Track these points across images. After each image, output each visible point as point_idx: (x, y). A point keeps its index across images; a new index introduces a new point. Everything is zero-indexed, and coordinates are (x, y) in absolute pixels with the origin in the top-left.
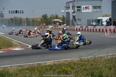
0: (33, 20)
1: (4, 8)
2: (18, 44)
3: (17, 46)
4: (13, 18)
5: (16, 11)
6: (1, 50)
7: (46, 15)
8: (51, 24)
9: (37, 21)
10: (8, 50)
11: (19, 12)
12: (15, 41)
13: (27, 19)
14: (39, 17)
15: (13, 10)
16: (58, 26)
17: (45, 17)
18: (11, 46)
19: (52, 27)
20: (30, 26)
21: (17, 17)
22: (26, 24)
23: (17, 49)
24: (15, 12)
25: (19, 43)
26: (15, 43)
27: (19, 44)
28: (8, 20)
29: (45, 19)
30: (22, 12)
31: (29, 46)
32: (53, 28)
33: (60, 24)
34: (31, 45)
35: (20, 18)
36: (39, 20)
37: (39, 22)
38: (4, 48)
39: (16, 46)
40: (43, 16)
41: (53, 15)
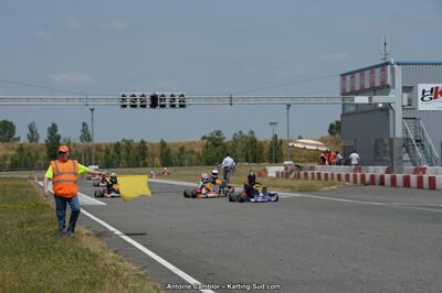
1: (92, 110)
4: (120, 141)
7: (219, 133)
9: (192, 152)
11: (168, 103)
13: (163, 144)
20: (172, 166)
22: (158, 161)
28: (104, 148)
29: (216, 145)
30: (177, 103)
35: (142, 142)
36: (198, 149)
37: (198, 154)
41: (240, 132)
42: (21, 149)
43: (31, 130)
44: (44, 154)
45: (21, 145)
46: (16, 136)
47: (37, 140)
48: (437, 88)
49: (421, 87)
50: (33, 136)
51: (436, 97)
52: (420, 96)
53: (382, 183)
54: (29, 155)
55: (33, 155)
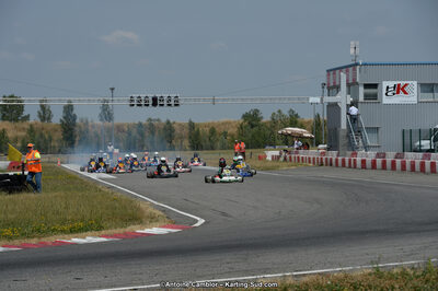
0: (213, 131)
1: (112, 89)
2: (158, 213)
3: (157, 221)
4: (144, 122)
5: (155, 99)
6: (103, 232)
7: (256, 112)
8: (273, 145)
9: (225, 134)
10: (125, 233)
11: (165, 103)
12: (148, 204)
13: (192, 125)
14: (232, 120)
15: (143, 96)
16: (297, 153)
17: (252, 119)
18: (136, 219)
19: (277, 153)
20: (202, 149)
21: (158, 120)
22: (186, 143)
23: (155, 230)
24: (151, 103)
25: (164, 210)
26: (150, 210)
27: (161, 213)
28: (126, 129)
29: (252, 126)
30: (172, 102)
31: (197, 221)
32: (282, 159)
33: (306, 146)
34: (202, 217)
35: (168, 122)
36: (233, 131)
37: (232, 136)
38: (110, 227)
39: (153, 219)
40: (245, 117)
41: (279, 111)
42: (31, 130)
43: (43, 107)
44: (59, 135)
45: (31, 126)
46: (25, 114)
47: (49, 119)
48: (399, 85)
49: (385, 84)
50: (45, 114)
51: (398, 93)
52: (385, 91)
53: (331, 165)
54: (42, 135)
55: (47, 136)
